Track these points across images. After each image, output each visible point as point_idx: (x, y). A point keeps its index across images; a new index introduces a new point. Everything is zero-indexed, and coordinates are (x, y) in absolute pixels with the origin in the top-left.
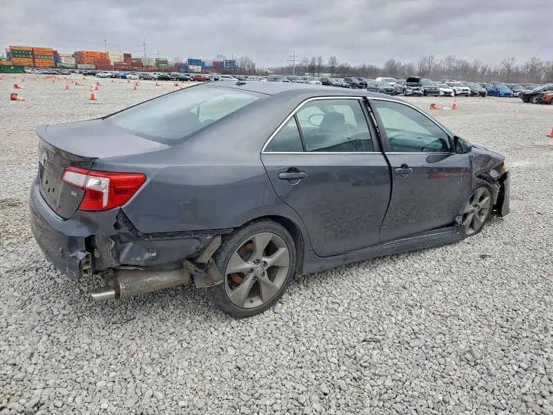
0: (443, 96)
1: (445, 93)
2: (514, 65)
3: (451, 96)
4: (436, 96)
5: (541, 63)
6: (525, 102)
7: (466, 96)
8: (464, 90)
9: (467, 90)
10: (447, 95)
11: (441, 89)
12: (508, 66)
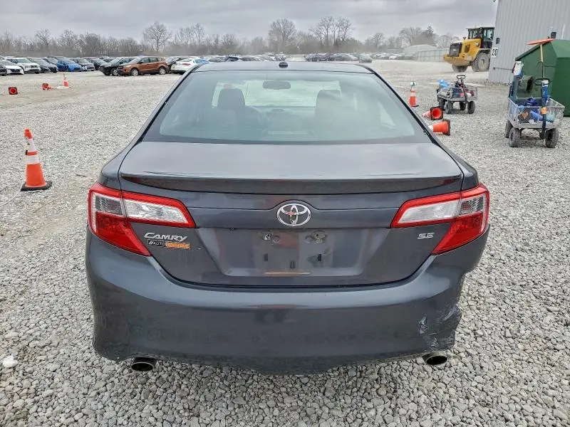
0: (11, 74)
1: (12, 70)
2: (50, 39)
3: (21, 74)
4: (3, 75)
5: (75, 37)
6: (106, 75)
7: (37, 73)
8: (32, 67)
9: (36, 67)
10: (16, 73)
11: (7, 67)
12: (44, 39)
